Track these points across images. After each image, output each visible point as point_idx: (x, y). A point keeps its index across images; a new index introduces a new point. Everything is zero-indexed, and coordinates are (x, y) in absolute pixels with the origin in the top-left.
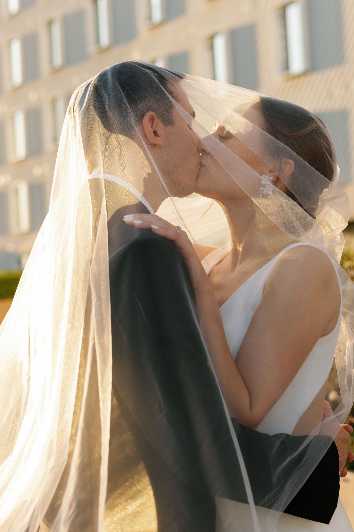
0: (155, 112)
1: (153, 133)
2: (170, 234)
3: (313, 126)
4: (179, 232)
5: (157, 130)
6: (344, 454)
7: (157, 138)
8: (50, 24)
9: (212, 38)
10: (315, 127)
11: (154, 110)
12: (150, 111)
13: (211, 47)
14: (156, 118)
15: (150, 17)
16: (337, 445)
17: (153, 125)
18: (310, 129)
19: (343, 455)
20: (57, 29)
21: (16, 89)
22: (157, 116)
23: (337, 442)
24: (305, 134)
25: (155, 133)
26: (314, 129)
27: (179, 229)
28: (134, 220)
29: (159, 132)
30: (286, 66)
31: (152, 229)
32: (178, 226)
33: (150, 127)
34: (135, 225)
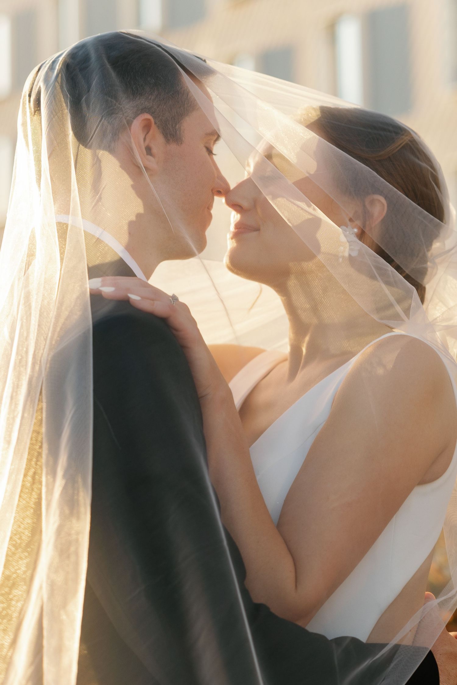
0: (154, 118)
1: (146, 149)
2: (158, 308)
3: (406, 139)
4: (174, 304)
5: (153, 146)
6: (449, 677)
7: (150, 157)
10: (407, 140)
11: (152, 114)
12: (146, 113)
14: (153, 126)
16: (437, 663)
17: (146, 137)
18: (401, 144)
19: (448, 679)
22: (155, 123)
24: (395, 152)
25: (149, 150)
26: (407, 144)
27: (175, 299)
28: (103, 286)
29: (155, 150)
31: (131, 300)
32: (174, 295)
33: (142, 140)
34: (103, 293)
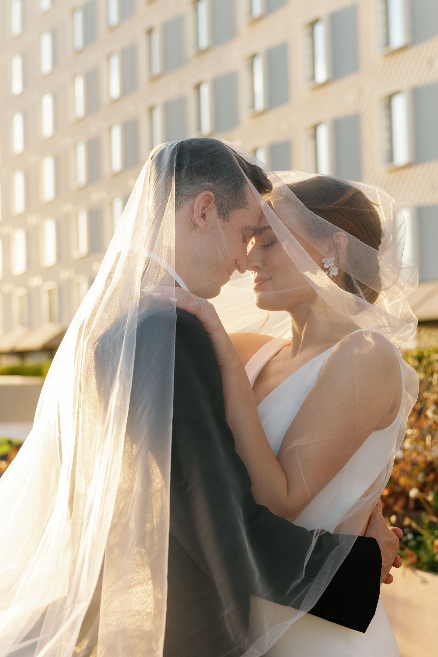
1: (201, 214)
2: (190, 308)
6: (388, 558)
7: (202, 220)
8: (151, 110)
9: (315, 127)
13: (314, 137)
15: (253, 105)
16: (380, 549)
17: (205, 207)
20: (158, 115)
21: (116, 175)
23: (382, 545)
28: (154, 292)
30: (390, 157)
31: (171, 302)
33: (201, 207)
34: (153, 297)
